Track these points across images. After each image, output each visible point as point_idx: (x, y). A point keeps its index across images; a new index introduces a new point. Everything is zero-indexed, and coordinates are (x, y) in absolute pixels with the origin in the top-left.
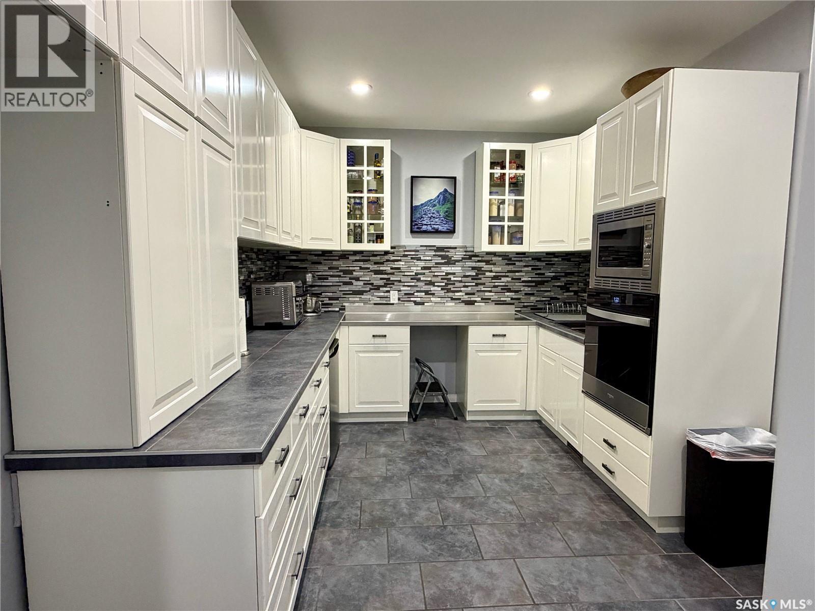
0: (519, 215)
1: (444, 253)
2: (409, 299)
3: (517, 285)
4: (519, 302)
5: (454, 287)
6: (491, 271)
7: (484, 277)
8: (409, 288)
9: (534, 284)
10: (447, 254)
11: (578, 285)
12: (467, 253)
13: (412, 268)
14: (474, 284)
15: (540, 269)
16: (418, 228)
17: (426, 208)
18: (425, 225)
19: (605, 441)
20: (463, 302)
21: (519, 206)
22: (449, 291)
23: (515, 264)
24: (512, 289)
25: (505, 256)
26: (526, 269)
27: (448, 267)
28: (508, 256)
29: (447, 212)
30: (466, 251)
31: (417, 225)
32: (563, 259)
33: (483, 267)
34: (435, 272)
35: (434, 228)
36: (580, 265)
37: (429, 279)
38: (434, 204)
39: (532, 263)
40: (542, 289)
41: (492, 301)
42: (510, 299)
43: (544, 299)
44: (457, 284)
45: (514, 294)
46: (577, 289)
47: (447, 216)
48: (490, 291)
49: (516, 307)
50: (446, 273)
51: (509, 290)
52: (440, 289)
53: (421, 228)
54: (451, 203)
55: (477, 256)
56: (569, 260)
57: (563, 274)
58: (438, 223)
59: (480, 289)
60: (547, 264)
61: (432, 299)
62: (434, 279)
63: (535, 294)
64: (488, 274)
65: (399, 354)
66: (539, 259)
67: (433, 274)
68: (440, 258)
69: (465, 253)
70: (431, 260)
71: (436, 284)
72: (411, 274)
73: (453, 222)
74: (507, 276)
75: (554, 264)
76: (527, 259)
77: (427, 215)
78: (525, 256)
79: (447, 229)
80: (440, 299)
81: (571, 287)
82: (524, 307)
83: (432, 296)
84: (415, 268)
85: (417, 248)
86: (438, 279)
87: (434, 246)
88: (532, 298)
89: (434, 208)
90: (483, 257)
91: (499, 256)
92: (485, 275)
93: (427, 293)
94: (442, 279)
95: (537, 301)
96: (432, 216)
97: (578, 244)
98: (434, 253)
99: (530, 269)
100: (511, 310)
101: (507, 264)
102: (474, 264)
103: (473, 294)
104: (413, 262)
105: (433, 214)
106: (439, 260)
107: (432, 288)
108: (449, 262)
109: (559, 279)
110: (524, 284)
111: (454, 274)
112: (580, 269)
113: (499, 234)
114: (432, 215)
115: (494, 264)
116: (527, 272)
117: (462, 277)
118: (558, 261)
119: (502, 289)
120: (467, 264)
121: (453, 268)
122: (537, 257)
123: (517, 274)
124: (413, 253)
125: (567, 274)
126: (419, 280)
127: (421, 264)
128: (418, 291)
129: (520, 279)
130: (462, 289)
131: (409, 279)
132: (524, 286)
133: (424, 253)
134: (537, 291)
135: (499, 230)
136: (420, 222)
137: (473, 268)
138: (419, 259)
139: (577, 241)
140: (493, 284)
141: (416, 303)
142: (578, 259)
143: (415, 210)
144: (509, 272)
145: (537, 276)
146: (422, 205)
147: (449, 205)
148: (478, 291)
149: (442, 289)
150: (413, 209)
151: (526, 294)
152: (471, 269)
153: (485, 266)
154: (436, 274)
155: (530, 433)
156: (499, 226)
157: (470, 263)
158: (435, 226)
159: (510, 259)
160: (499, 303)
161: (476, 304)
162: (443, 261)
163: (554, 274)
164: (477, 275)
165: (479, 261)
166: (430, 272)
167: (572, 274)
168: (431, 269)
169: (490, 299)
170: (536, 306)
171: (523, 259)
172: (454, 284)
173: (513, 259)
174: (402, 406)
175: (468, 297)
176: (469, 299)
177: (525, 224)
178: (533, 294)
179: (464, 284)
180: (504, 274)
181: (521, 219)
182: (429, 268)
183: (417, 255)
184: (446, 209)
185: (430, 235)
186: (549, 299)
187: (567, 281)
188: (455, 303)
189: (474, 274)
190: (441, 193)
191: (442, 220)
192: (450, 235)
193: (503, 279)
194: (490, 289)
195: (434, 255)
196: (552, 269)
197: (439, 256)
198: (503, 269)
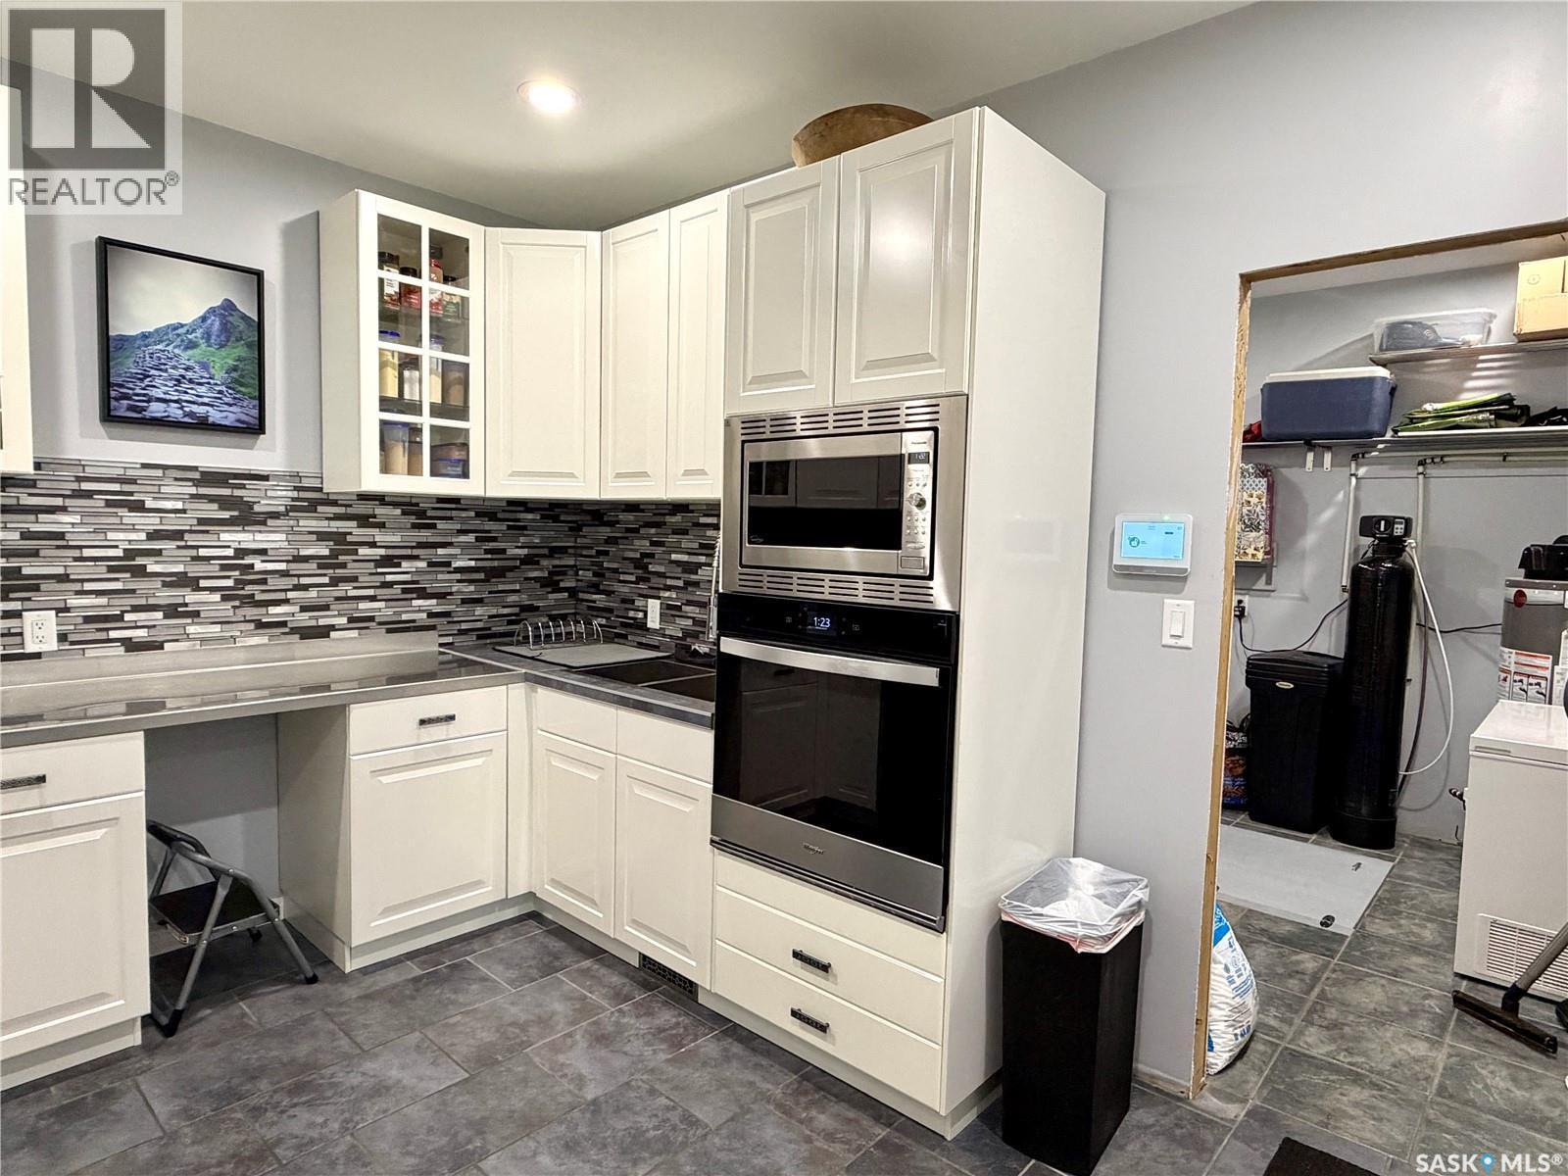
0: (455, 400)
1: (226, 492)
2: (102, 636)
3: (443, 580)
4: (449, 622)
5: (263, 591)
6: (373, 545)
7: (355, 561)
8: (103, 601)
9: (482, 576)
10: (238, 493)
11: (577, 575)
12: (303, 495)
13: (111, 535)
14: (326, 580)
15: (494, 539)
16: (131, 408)
17: (159, 347)
18: (159, 400)
19: (797, 955)
20: (294, 631)
21: (455, 378)
22: (250, 601)
23: (433, 526)
24: (429, 591)
25: (411, 507)
26: (463, 538)
27: (244, 531)
28: (417, 505)
29: (235, 369)
30: (296, 489)
31: (126, 397)
32: (543, 517)
33: (350, 533)
34: (197, 547)
35: (191, 414)
36: (579, 528)
37: (180, 568)
38: (190, 341)
39: (477, 523)
40: (501, 587)
41: (380, 624)
42: (424, 615)
43: (506, 611)
44: (274, 582)
45: (434, 601)
46: (573, 584)
47: (236, 381)
48: (373, 599)
49: (440, 636)
50: (236, 550)
51: (423, 594)
52: (217, 597)
53: (144, 409)
54: (249, 346)
55: (334, 503)
56: (556, 519)
57: (546, 551)
58: (206, 400)
59: (342, 594)
60: (509, 527)
61: (191, 629)
62: (195, 570)
63: (486, 601)
64: (363, 551)
65: (104, 830)
66: (492, 516)
67: (193, 553)
68: (215, 506)
69: (295, 494)
70: (184, 511)
71: (203, 583)
72: (111, 553)
73: (256, 402)
74: (416, 558)
75: (524, 528)
76: (464, 514)
77: (166, 371)
78: (459, 506)
79: (238, 421)
80: (218, 628)
81: (562, 580)
82: (462, 632)
83: (189, 621)
84: (121, 536)
85: (130, 473)
86: (210, 568)
87: (195, 469)
88: (479, 611)
89: (190, 352)
90: (350, 506)
91: (395, 505)
92: (357, 554)
93: (172, 611)
94: (223, 568)
95: (490, 617)
96: (183, 377)
97: (610, 484)
98: (193, 490)
99: (471, 538)
100: (427, 645)
101: (415, 526)
102: (323, 526)
103: (326, 608)
104: (116, 515)
105: (186, 369)
106: (212, 511)
107: (191, 597)
108: (247, 516)
109: (537, 563)
110: (458, 576)
111: (263, 552)
112: (579, 540)
113: (404, 447)
114: (183, 372)
115: (382, 526)
116: (464, 547)
117: (288, 561)
118: (533, 520)
119: (404, 591)
120: (301, 523)
121: (259, 537)
122: (488, 510)
123: (440, 551)
124: (116, 487)
125: (554, 552)
126: (140, 572)
127: (143, 520)
128: (136, 609)
129: (448, 564)
130: (290, 595)
131: (101, 570)
132: (459, 581)
133: (156, 489)
134: (490, 593)
135: (404, 434)
136: (138, 391)
137: (322, 536)
138: (139, 507)
139: (610, 477)
140: (381, 578)
141: (131, 646)
142: (574, 518)
143: (118, 349)
144: (421, 545)
145: (489, 556)
146: (145, 336)
147: (241, 351)
148: (338, 599)
149: (224, 598)
150: (109, 347)
151: (464, 601)
152: (314, 537)
153: (356, 531)
154: (203, 552)
155: (534, 958)
156: (405, 424)
157: (314, 523)
158: (195, 408)
159: (422, 514)
160: (396, 627)
161: (332, 634)
162: (226, 515)
163: (525, 551)
164: (334, 554)
165: (337, 517)
166: (179, 547)
167: (563, 550)
168: (182, 539)
169: (371, 619)
170: (489, 629)
171: (454, 513)
172: (264, 582)
173: (430, 513)
174: (122, 1002)
175: (310, 618)
176: (313, 623)
177: (474, 425)
178: (479, 601)
179: (295, 581)
180: (408, 552)
181: (462, 413)
182: (178, 535)
183: (131, 494)
184: (231, 362)
185: (180, 434)
186: (516, 610)
187: (554, 567)
188: (271, 637)
189: (326, 552)
190: (212, 311)
191: (220, 392)
192: (245, 440)
193: (406, 565)
194: (371, 592)
195: (193, 496)
196: (522, 539)
197: (211, 499)
198: (405, 539)
